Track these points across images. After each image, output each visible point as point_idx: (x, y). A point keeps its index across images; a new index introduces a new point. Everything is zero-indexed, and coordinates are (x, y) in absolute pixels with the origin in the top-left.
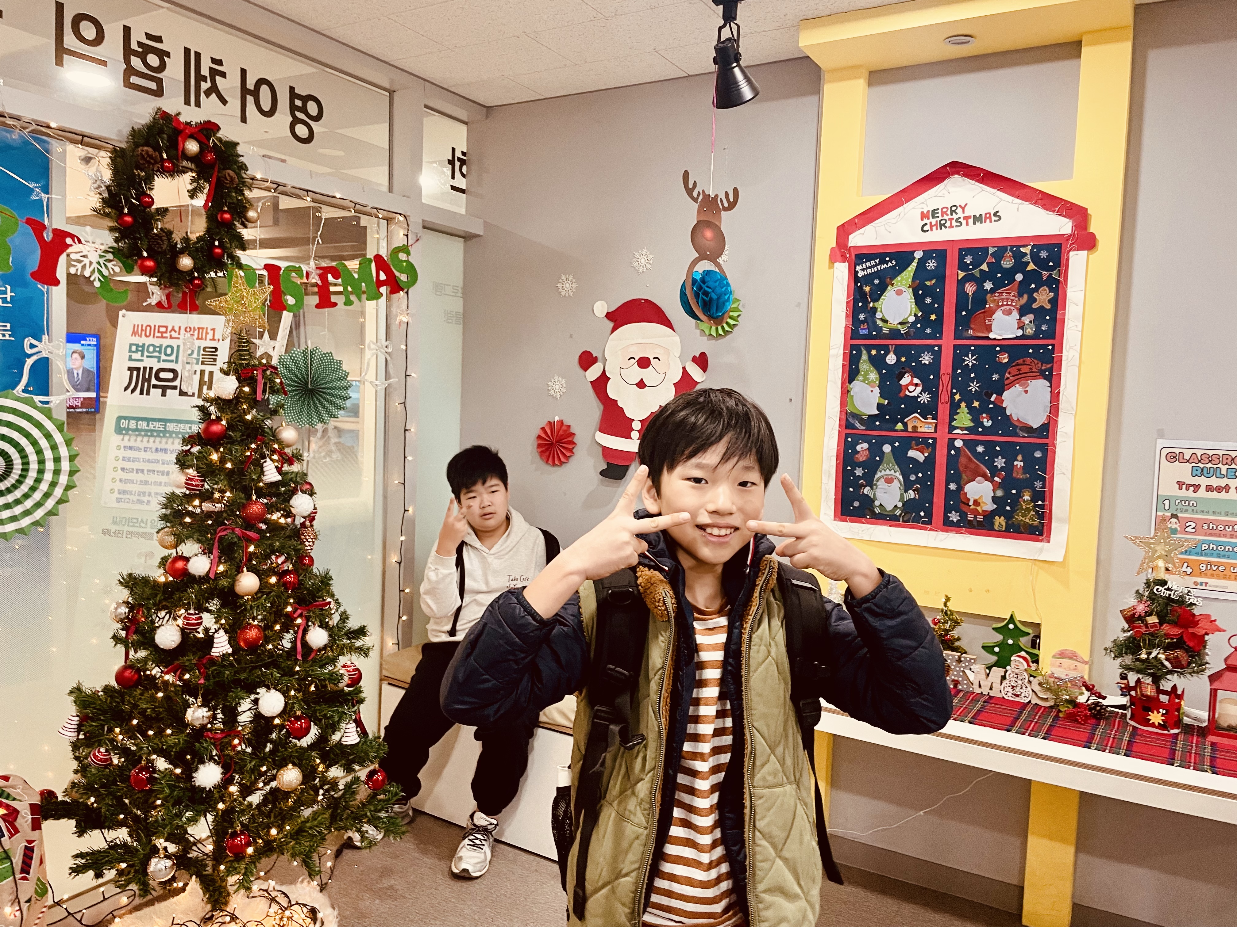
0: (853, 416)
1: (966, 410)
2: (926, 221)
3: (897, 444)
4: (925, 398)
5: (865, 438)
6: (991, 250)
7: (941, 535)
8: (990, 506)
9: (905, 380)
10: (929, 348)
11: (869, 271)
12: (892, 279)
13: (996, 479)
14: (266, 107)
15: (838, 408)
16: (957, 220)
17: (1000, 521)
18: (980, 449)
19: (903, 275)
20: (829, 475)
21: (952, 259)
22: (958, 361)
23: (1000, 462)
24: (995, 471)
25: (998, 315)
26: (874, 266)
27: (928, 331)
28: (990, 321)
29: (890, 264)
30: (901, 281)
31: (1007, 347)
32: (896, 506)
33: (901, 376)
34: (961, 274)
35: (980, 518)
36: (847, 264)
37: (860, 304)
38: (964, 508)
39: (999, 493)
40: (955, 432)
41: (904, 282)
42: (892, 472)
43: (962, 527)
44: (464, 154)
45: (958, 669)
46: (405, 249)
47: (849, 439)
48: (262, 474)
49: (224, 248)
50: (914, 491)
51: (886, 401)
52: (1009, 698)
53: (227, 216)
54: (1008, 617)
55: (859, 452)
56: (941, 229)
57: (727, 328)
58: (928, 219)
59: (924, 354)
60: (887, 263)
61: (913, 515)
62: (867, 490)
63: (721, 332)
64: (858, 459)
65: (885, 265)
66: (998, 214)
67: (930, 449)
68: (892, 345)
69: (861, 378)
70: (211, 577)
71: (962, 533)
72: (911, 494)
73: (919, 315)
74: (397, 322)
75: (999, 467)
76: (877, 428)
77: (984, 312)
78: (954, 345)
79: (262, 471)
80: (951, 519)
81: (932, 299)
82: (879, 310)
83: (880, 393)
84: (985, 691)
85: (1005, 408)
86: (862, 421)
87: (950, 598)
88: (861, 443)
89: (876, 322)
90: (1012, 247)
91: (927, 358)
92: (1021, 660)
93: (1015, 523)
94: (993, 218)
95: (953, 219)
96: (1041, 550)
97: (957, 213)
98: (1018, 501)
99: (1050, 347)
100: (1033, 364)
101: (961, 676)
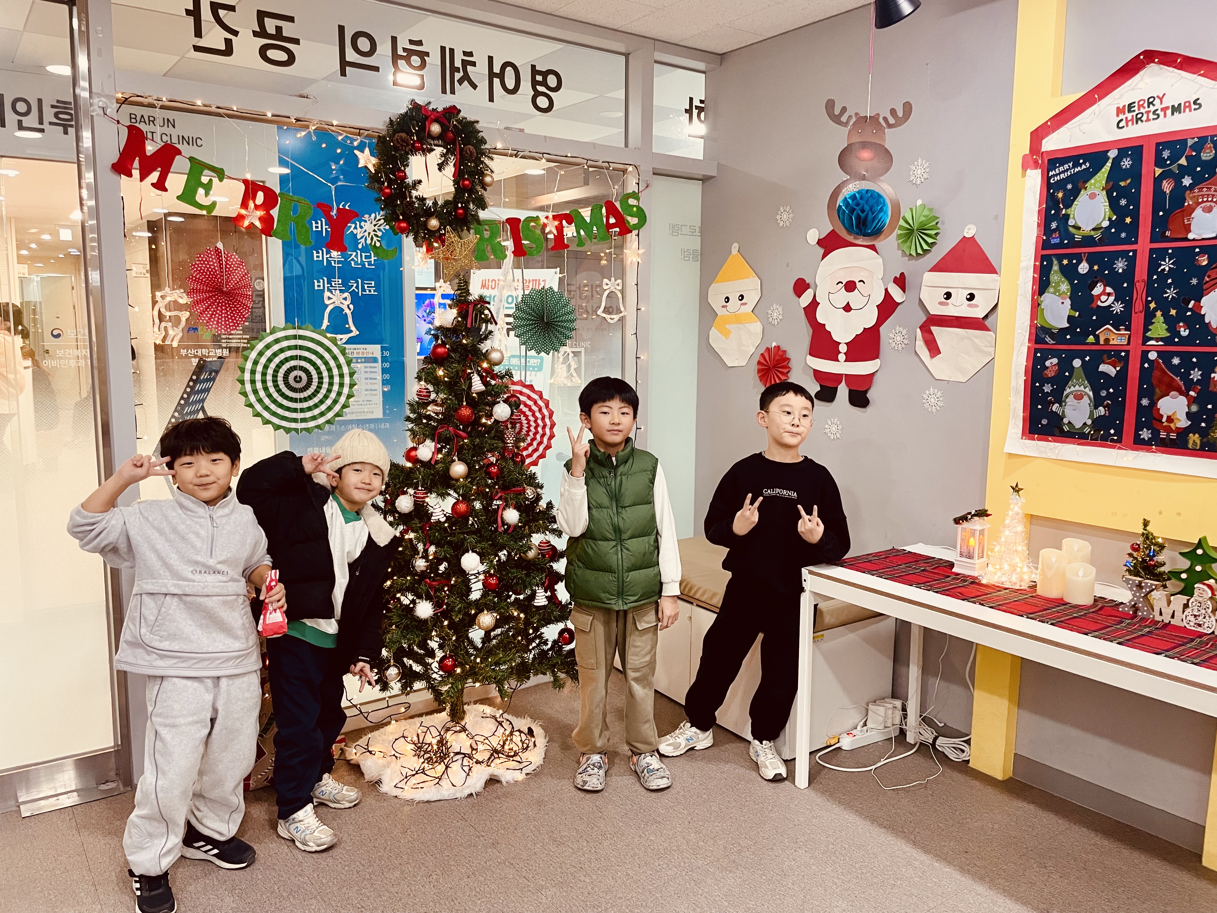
0: (1043, 330)
1: (1162, 319)
2: (1121, 116)
3: (1087, 358)
4: (1118, 308)
5: (1054, 353)
6: (1190, 142)
7: (1132, 454)
8: (1183, 423)
9: (1097, 291)
10: (1123, 254)
11: (1062, 176)
12: (1086, 182)
13: (1192, 393)
14: (511, 86)
15: (1028, 323)
16: (1154, 112)
17: (1194, 439)
18: (1176, 361)
19: (1096, 177)
20: (1018, 393)
21: (1149, 156)
22: (1153, 265)
23: (1196, 375)
24: (1190, 385)
25: (1199, 213)
26: (1067, 170)
27: (1123, 235)
28: (1189, 220)
29: (1084, 167)
31: (1207, 247)
32: (1085, 424)
33: (1093, 286)
34: (1158, 171)
35: (1173, 436)
36: (1039, 171)
37: (1053, 212)
38: (1156, 425)
39: (1194, 408)
40: (1148, 343)
41: (1098, 185)
42: (1082, 388)
43: (1153, 445)
44: (702, 102)
45: (1138, 594)
46: (635, 195)
47: (1039, 355)
48: (470, 386)
49: (466, 209)
50: (1104, 407)
51: (1077, 313)
52: (1191, 627)
53: (467, 182)
54: (1196, 542)
55: (1048, 368)
56: (1137, 123)
57: (925, 247)
58: (1124, 114)
59: (1118, 260)
60: (1081, 165)
61: (1102, 432)
62: (1055, 407)
63: (920, 251)
64: (1047, 375)
65: (1079, 168)
66: (1198, 102)
67: (1122, 363)
68: (1085, 253)
69: (1051, 290)
70: (433, 463)
71: (1153, 452)
72: (1102, 411)
73: (1114, 219)
74: (629, 262)
75: (1195, 380)
76: (1069, 342)
77: (1183, 211)
78: (1150, 249)
79: (471, 383)
80: (1142, 437)
81: (1127, 201)
82: (1071, 216)
83: (1071, 305)
84: (1167, 619)
85: (1204, 315)
86: (1052, 335)
87: (1149, 522)
88: (1050, 358)
89: (1068, 230)
90: (1212, 137)
91: (1120, 265)
92: (1205, 588)
93: (1211, 441)
94: (1193, 107)
95: (1150, 111)
97: (1154, 105)
98: (1214, 417)
101: (1141, 602)
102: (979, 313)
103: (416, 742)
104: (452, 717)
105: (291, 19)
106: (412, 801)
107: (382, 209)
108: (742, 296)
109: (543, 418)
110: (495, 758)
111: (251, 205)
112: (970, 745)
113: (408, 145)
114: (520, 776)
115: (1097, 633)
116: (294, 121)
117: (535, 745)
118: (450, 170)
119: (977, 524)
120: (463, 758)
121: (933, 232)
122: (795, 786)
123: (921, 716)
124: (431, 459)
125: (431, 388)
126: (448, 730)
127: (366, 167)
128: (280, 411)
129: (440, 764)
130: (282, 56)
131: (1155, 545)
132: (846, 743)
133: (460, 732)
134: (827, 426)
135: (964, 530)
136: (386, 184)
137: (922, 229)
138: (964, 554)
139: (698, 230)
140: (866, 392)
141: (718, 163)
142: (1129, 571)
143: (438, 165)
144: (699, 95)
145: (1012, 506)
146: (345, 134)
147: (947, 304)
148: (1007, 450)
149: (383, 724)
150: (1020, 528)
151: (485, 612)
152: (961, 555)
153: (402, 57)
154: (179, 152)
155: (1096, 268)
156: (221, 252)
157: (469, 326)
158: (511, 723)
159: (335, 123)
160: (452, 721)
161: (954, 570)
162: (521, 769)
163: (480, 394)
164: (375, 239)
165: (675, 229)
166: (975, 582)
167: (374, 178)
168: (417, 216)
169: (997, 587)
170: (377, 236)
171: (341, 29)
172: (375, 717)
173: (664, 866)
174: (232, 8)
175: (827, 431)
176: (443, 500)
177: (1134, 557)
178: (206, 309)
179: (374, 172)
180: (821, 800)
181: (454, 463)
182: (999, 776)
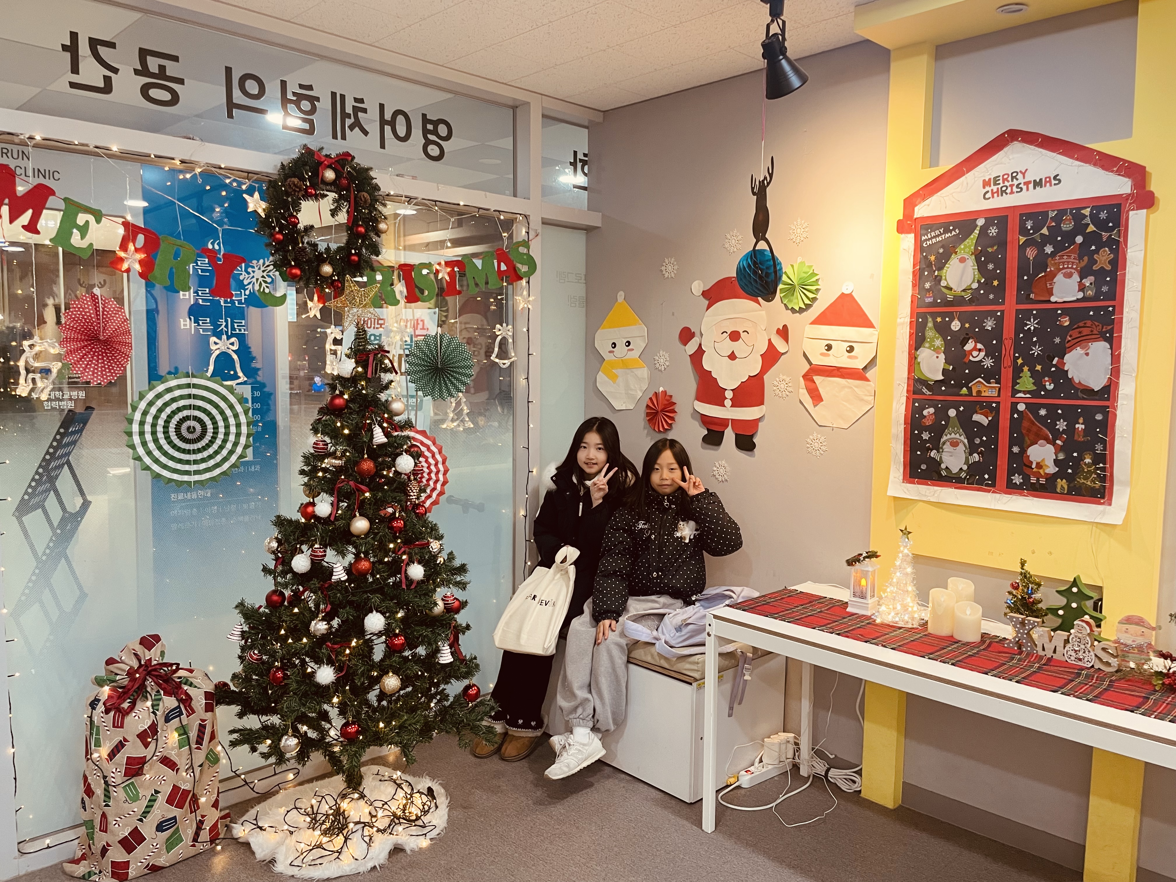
0: (920, 382)
1: (1029, 374)
2: (988, 188)
3: (962, 409)
4: (988, 363)
5: (931, 403)
6: (1051, 214)
7: (1006, 497)
8: (1052, 469)
9: (969, 346)
10: (992, 314)
11: (934, 240)
12: (956, 247)
13: (1059, 442)
14: (402, 134)
15: (906, 375)
16: (1018, 186)
17: (1062, 484)
18: (1043, 412)
19: (966, 242)
20: (898, 439)
21: (1013, 224)
22: (1020, 325)
23: (1061, 425)
24: (1057, 434)
25: (1059, 278)
26: (938, 236)
27: (991, 296)
28: (1051, 284)
29: (953, 233)
31: (1068, 309)
32: (961, 469)
33: (965, 342)
34: (1022, 239)
35: (1042, 481)
36: (913, 235)
37: (926, 273)
38: (1027, 471)
39: (1061, 456)
40: (1017, 396)
41: (967, 250)
42: (957, 436)
43: (1025, 489)
44: (585, 155)
45: (1021, 631)
46: (525, 244)
47: (916, 404)
48: (372, 437)
49: (359, 255)
50: (978, 454)
51: (951, 367)
52: (1072, 661)
53: (360, 229)
54: (1072, 580)
55: (925, 417)
56: (1002, 195)
57: (807, 302)
58: (990, 186)
59: (987, 319)
60: (951, 231)
61: (977, 477)
62: (933, 453)
63: (802, 305)
64: (925, 423)
66: (1058, 178)
67: (994, 412)
68: (956, 312)
69: (927, 345)
70: (332, 519)
71: (1025, 496)
72: (976, 457)
73: (982, 281)
74: (519, 309)
75: (1061, 430)
76: (943, 393)
77: (1045, 276)
78: (1017, 310)
79: (372, 435)
80: (1014, 482)
81: (994, 265)
82: (944, 278)
83: (945, 359)
84: (1049, 653)
85: (1067, 371)
86: (929, 387)
87: (1025, 561)
88: (928, 408)
89: (941, 290)
90: (1072, 210)
91: (990, 323)
92: (1084, 625)
93: (1077, 486)
94: (1053, 182)
95: (1014, 185)
96: (1103, 513)
97: (1017, 179)
98: (1080, 464)
99: (1111, 309)
100: (1094, 326)
101: (1024, 638)
102: (860, 365)
103: (311, 813)
104: (349, 784)
105: (175, 59)
107: (272, 255)
108: (629, 342)
109: (436, 465)
110: (396, 824)
111: (131, 247)
112: (861, 775)
113: (300, 190)
114: (424, 843)
115: (995, 672)
116: (178, 163)
117: (437, 807)
118: (343, 216)
119: (868, 565)
120: (363, 827)
121: (813, 288)
122: (703, 831)
123: (813, 749)
124: (330, 515)
125: (328, 440)
126: (345, 797)
127: (255, 211)
128: (170, 462)
129: (338, 835)
130: (166, 96)
131: (1032, 583)
132: (745, 781)
133: (358, 799)
134: (715, 469)
135: (856, 571)
136: (277, 229)
137: (803, 284)
138: (857, 594)
139: (583, 277)
140: (752, 436)
141: (603, 216)
142: (1009, 607)
143: (331, 210)
144: (583, 149)
145: (902, 549)
146: (233, 177)
147: (828, 355)
148: (891, 492)
149: (270, 794)
150: (909, 570)
151: (391, 674)
152: (855, 595)
153: (291, 101)
154: (52, 193)
155: (967, 325)
156: (98, 299)
157: (369, 376)
158: (410, 784)
159: (223, 166)
160: (349, 787)
161: (848, 610)
163: (381, 446)
164: (264, 285)
165: (562, 277)
166: (868, 620)
167: (265, 224)
168: (309, 262)
169: (892, 626)
170: (265, 282)
171: (228, 71)
172: (261, 786)
174: (111, 45)
175: (716, 473)
176: (343, 558)
177: (1013, 595)
178: (81, 359)
179: (264, 217)
180: (729, 844)
181: (355, 519)
182: (890, 804)
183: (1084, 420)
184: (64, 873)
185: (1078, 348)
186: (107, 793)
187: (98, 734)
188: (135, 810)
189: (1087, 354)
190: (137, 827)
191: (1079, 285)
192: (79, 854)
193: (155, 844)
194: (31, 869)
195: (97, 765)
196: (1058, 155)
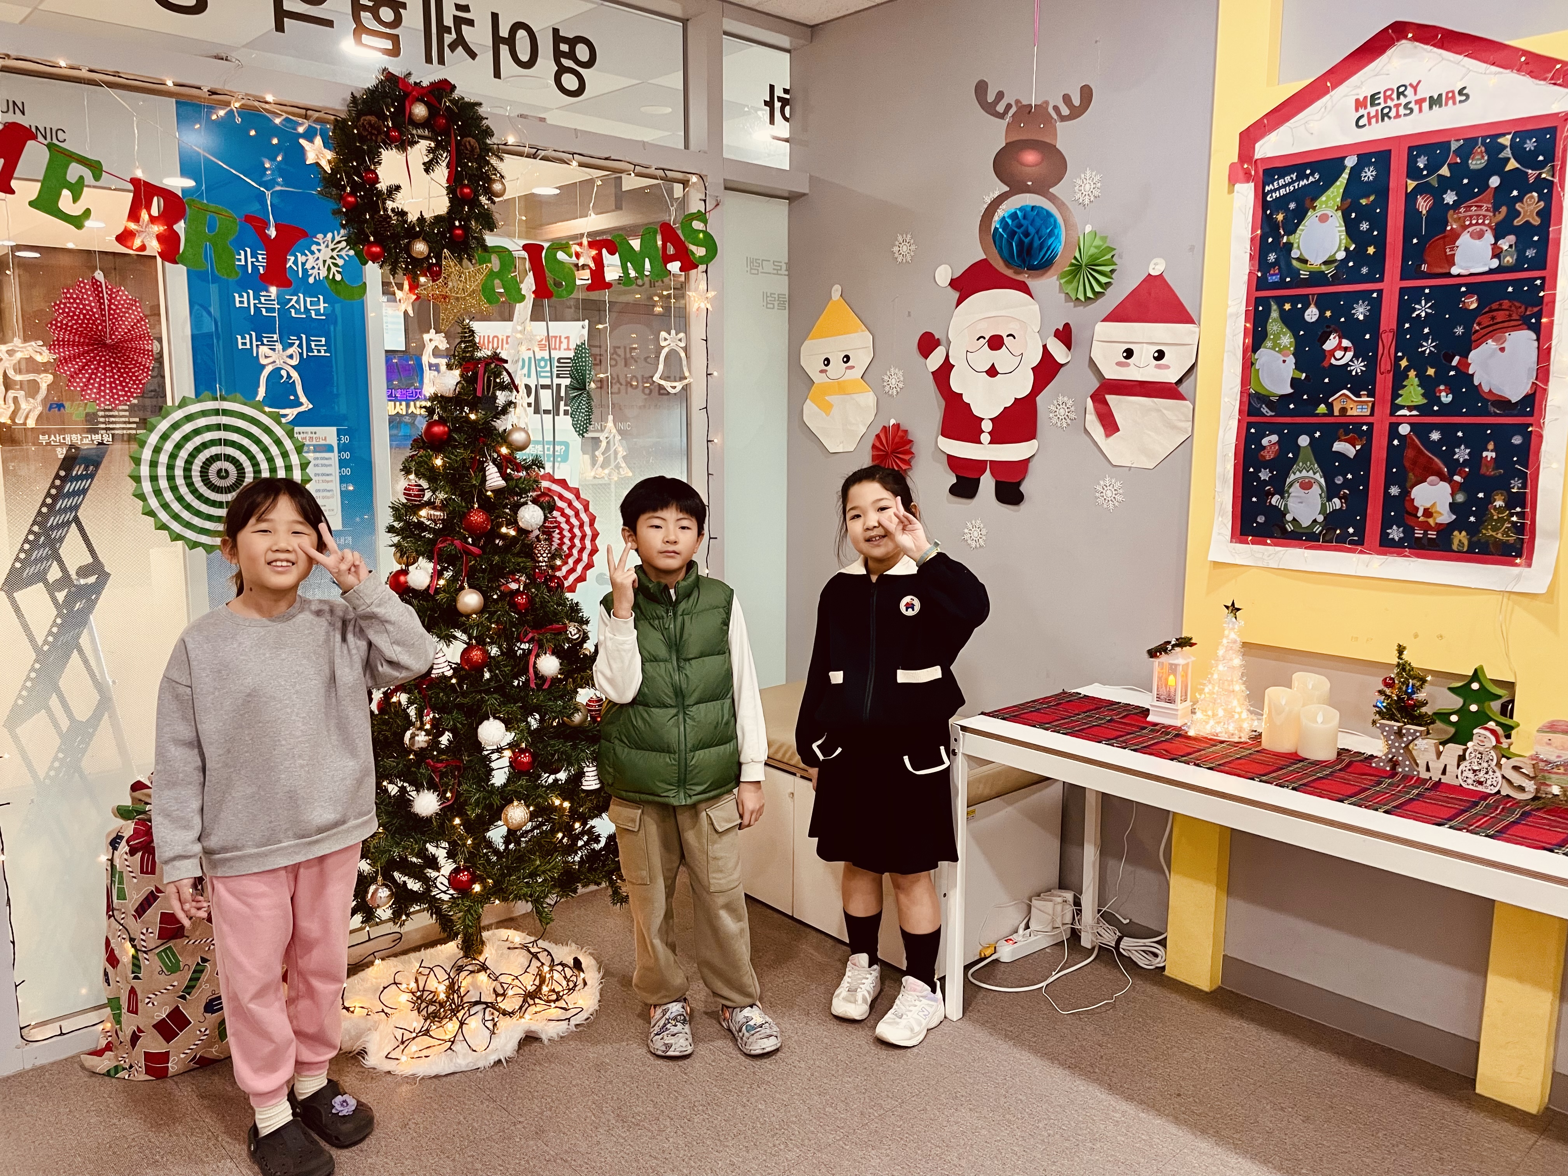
0: (1258, 398)
1: (1416, 381)
2: (1362, 111)
3: (1318, 434)
4: (1358, 367)
5: (1274, 428)
6: (1454, 146)
7: (1378, 559)
8: (1445, 517)
9: (1330, 345)
10: (1365, 295)
11: (1283, 192)
12: (1315, 199)
13: (1457, 478)
14: (524, 57)
15: (1238, 388)
16: (1406, 106)
17: (1460, 538)
18: (1435, 436)
19: (1329, 192)
20: (1225, 481)
21: (1399, 164)
22: (1405, 310)
23: (1462, 454)
24: (1454, 467)
25: (1465, 240)
26: (1289, 184)
27: (1364, 270)
28: (1452, 249)
29: (1311, 179)
30: (1326, 202)
31: (1477, 285)
32: (1315, 521)
33: (1325, 338)
34: (1412, 184)
35: (1432, 534)
36: (1252, 185)
37: (1270, 240)
38: (1411, 522)
39: (1460, 498)
40: (1399, 413)
41: (1330, 204)
42: (1311, 473)
43: (1406, 547)
44: (785, 91)
45: (1397, 744)
46: (701, 216)
47: (1253, 430)
48: (484, 480)
49: (466, 228)
50: (1340, 499)
51: (1304, 375)
52: (1469, 785)
53: (466, 190)
54: (1471, 674)
55: (1264, 448)
56: (1383, 120)
57: (1097, 289)
58: (1366, 108)
59: (1358, 303)
60: (1307, 177)
61: (1338, 532)
62: (1275, 500)
63: (1090, 294)
64: (1264, 457)
65: (1305, 181)
66: (1465, 92)
67: (1364, 439)
68: (1313, 295)
69: (1269, 344)
70: (432, 592)
71: (1405, 556)
72: (1337, 503)
73: (1352, 249)
74: (694, 309)
75: (1461, 460)
76: (1292, 413)
77: (1444, 237)
78: (1401, 288)
79: (484, 476)
80: (1391, 536)
81: (1370, 225)
82: (1295, 245)
83: (1295, 364)
84: (1435, 775)
85: (1472, 375)
86: (1270, 405)
87: (1404, 648)
88: (1268, 435)
89: (1291, 264)
90: (1484, 138)
91: (1361, 310)
92: (1488, 733)
93: (1483, 541)
94: (1459, 98)
95: (1400, 105)
96: (1518, 577)
97: (1405, 96)
98: (1487, 509)
99: (1538, 282)
100: (1513, 308)
101: (1401, 754)
102: (1172, 376)
103: (415, 990)
104: (465, 952)
106: (414, 1077)
107: (343, 226)
108: (847, 357)
109: (581, 526)
110: (529, 1005)
111: (144, 216)
112: (1165, 947)
113: (379, 133)
114: (567, 1030)
115: (1354, 799)
116: (207, 94)
117: (585, 984)
118: (441, 173)
119: (1180, 657)
120: (485, 1009)
121: (1107, 269)
123: (1100, 911)
124: (429, 586)
125: (425, 484)
126: (460, 969)
127: (318, 164)
128: (196, 521)
129: (451, 1019)
131: (1414, 678)
132: (1006, 954)
133: (479, 971)
134: (967, 531)
135: (1161, 665)
136: (348, 189)
137: (1093, 265)
138: (1162, 697)
139: (784, 266)
140: (1019, 484)
141: (811, 176)
142: (1380, 713)
143: (424, 164)
144: (782, 82)
145: (1226, 632)
146: (285, 115)
147: (1128, 365)
148: (1213, 556)
149: (363, 965)
150: (1237, 661)
151: (516, 803)
152: (1159, 699)
153: (366, 8)
154: (32, 136)
155: (1328, 314)
156: (101, 286)
157: (479, 394)
158: (549, 954)
159: (270, 98)
160: (466, 956)
161: (1150, 718)
162: (569, 1019)
163: (497, 492)
164: (334, 269)
165: (754, 265)
166: (1179, 734)
167: (330, 181)
168: (396, 238)
169: (1210, 739)
170: (336, 265)
173: (782, 1147)
175: (967, 537)
176: (448, 646)
177: (1386, 695)
178: (80, 371)
179: (329, 172)
180: (982, 1035)
181: (463, 592)
182: (1205, 985)
183: (1495, 444)
184: (83, 1067)
185: (1490, 341)
186: (136, 962)
187: (121, 882)
188: (175, 983)
189: (1502, 350)
190: (178, 1007)
191: (1493, 249)
192: (103, 1043)
193: (203, 1030)
194: (39, 1063)
195: (122, 925)
196: (1466, 58)
